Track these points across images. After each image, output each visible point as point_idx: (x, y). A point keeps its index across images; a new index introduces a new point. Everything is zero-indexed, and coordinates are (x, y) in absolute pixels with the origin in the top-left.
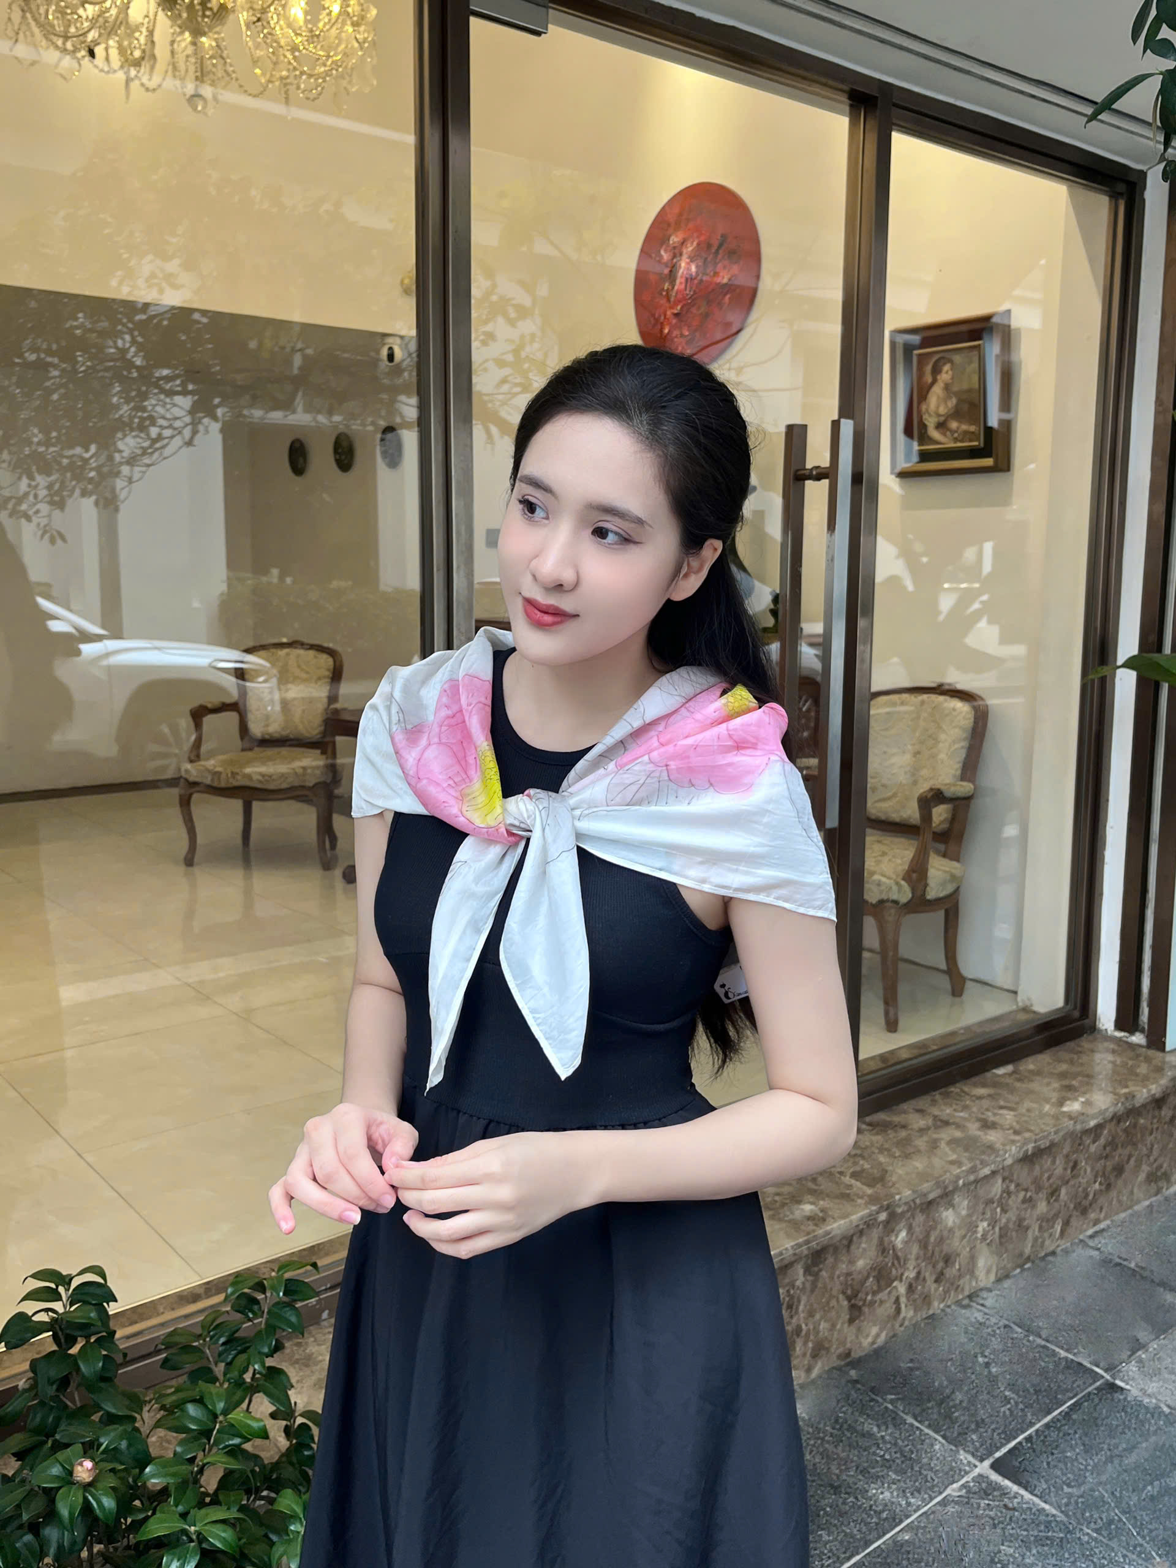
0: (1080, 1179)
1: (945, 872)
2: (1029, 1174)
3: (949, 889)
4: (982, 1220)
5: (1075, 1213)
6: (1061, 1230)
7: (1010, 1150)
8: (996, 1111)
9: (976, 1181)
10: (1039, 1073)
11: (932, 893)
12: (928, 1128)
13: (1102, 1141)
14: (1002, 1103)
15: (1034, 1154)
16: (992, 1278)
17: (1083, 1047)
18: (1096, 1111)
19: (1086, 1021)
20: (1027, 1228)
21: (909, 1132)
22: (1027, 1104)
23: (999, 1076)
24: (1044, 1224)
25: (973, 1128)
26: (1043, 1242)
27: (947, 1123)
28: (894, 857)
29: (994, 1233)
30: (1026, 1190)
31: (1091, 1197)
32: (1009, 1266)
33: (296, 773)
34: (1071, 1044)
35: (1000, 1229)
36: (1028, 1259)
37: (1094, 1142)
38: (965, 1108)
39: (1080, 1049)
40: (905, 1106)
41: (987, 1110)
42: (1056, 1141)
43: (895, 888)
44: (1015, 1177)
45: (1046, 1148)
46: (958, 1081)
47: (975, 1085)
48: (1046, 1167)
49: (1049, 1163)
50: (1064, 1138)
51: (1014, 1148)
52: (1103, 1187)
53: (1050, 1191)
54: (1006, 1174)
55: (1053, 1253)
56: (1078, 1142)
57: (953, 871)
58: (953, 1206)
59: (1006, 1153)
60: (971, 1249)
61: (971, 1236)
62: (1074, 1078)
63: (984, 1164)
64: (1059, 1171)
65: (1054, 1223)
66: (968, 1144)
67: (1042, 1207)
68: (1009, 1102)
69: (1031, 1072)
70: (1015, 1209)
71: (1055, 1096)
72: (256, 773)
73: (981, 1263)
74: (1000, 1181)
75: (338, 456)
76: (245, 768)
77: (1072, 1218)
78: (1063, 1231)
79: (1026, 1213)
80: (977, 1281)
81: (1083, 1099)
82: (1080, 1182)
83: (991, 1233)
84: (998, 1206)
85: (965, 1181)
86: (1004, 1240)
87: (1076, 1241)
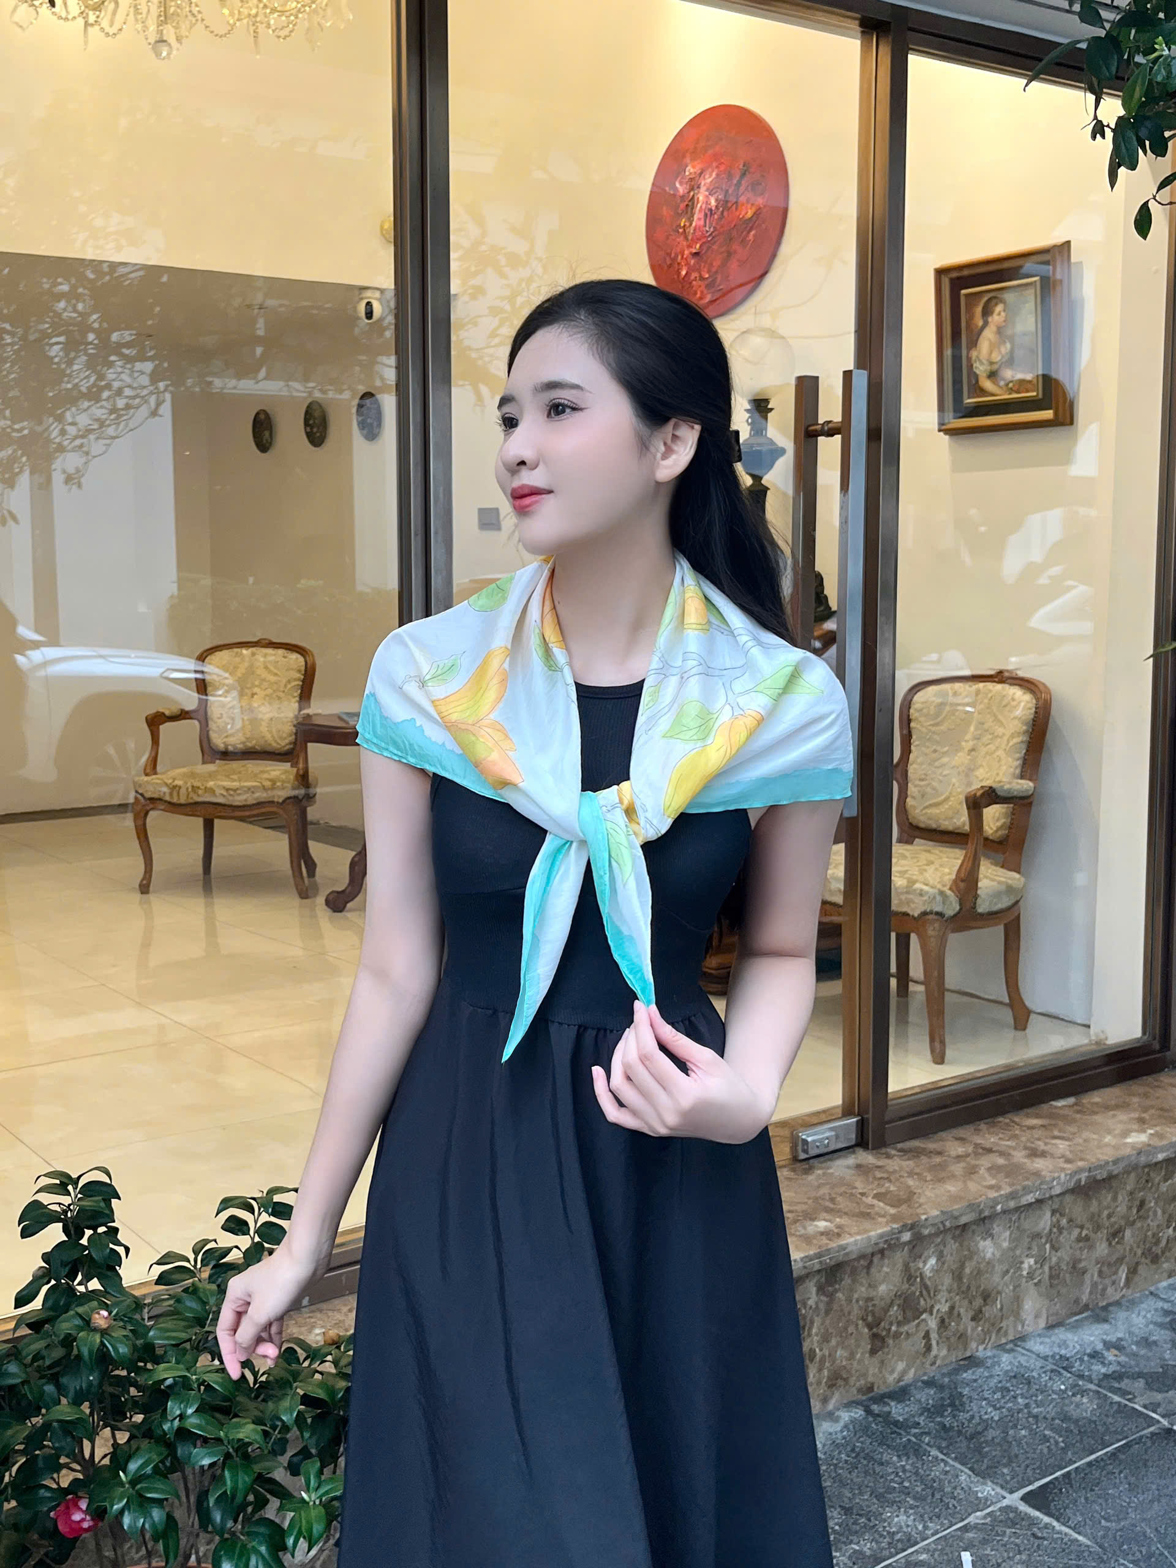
0: (1149, 1221)
1: (999, 882)
2: (1084, 1210)
3: (1004, 903)
4: (1027, 1256)
5: (1143, 1260)
7: (1059, 1177)
8: (1047, 1141)
9: (1017, 1209)
10: (1107, 1108)
11: (982, 907)
12: (968, 1155)
14: (1056, 1133)
15: (1087, 1187)
16: (1042, 1323)
17: (1161, 1081)
18: (1165, 1142)
19: (1165, 1054)
20: (1084, 1272)
21: (944, 1158)
22: (1086, 1134)
23: (1056, 1107)
24: (1105, 1269)
25: (1019, 1156)
26: (1104, 1290)
27: (990, 1151)
28: (941, 866)
29: (1043, 1273)
30: (1082, 1227)
31: (1163, 1243)
32: (1063, 1312)
33: (264, 786)
34: (1149, 1079)
35: (1051, 1268)
36: (1086, 1307)
37: (1166, 1180)
38: (1015, 1137)
39: (1156, 1083)
40: (943, 1134)
41: (1039, 1139)
42: (1115, 1172)
43: (938, 898)
44: (1067, 1211)
45: (1103, 1179)
46: (1008, 1112)
47: (1028, 1116)
48: (1105, 1204)
49: (1109, 1198)
50: (1126, 1172)
51: (1063, 1175)
53: (1111, 1230)
54: (1055, 1206)
55: (1117, 1303)
56: (1145, 1177)
57: (1010, 882)
58: (992, 1236)
59: (1054, 1179)
60: (1015, 1287)
61: (1014, 1273)
62: (1147, 1112)
63: (1027, 1190)
64: (1122, 1209)
65: (1118, 1270)
66: (1011, 1171)
67: (1102, 1249)
68: (1065, 1132)
69: (1097, 1104)
70: (1068, 1248)
71: (1119, 1128)
72: (219, 786)
73: (1028, 1305)
74: (1048, 1214)
75: (308, 429)
76: (207, 781)
77: (1140, 1267)
78: (1127, 1279)
79: (1082, 1255)
80: (1023, 1326)
81: (1152, 1132)
82: (1149, 1225)
83: (1039, 1272)
84: (1046, 1243)
85: (1005, 1208)
86: (1056, 1282)
87: (1147, 1293)
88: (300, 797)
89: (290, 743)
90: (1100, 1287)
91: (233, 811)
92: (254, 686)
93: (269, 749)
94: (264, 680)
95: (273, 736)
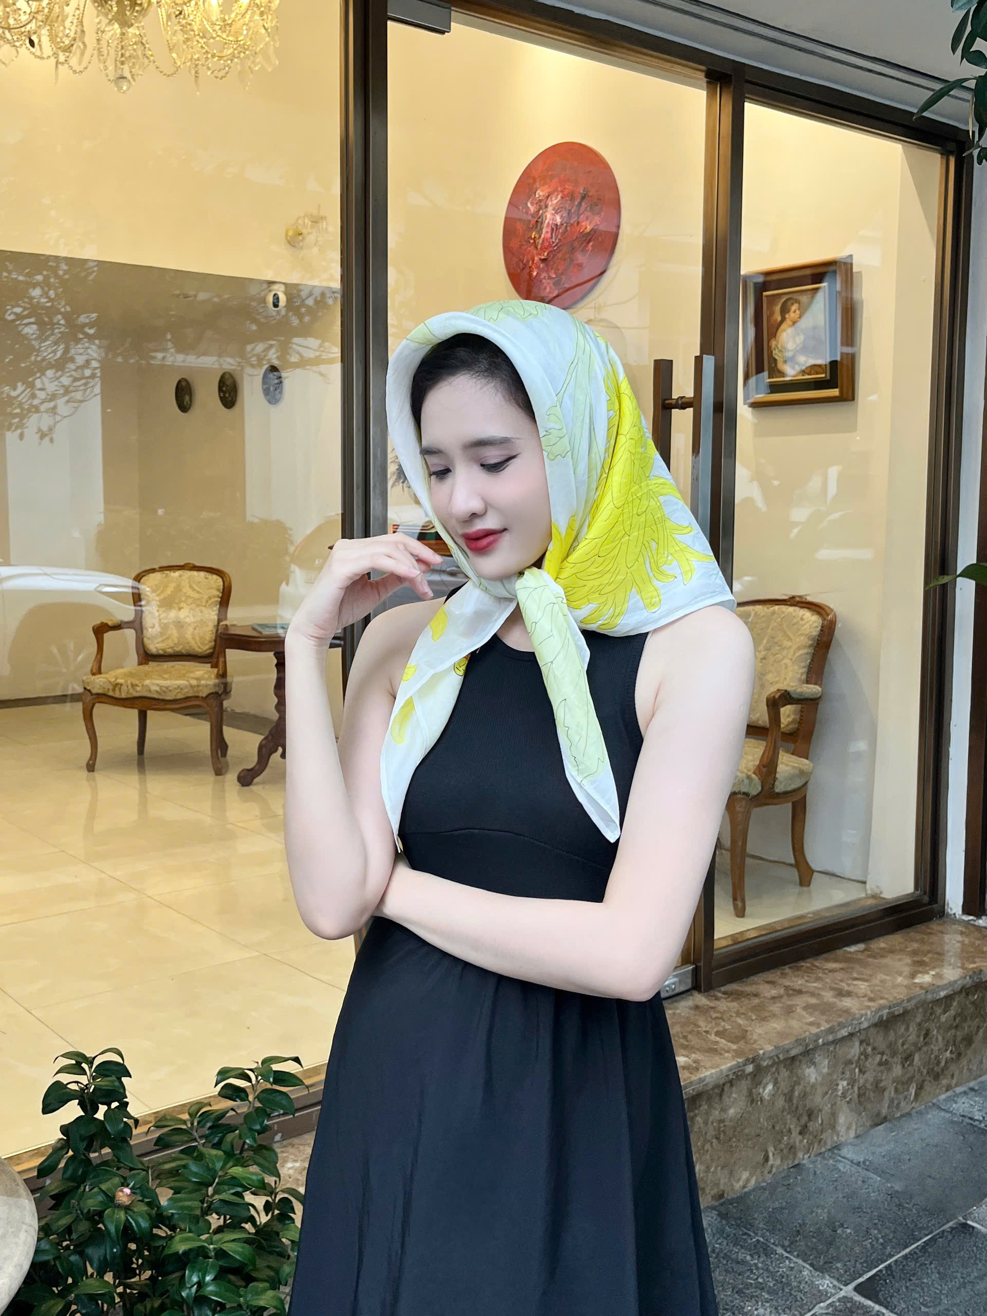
0: (932, 1047)
1: (793, 767)
2: (884, 1038)
3: (798, 783)
4: (841, 1079)
5: (928, 1078)
6: (915, 1093)
7: (866, 1014)
8: (850, 982)
9: (835, 1042)
10: (892, 951)
11: (780, 788)
12: (781, 996)
13: (952, 1012)
14: (855, 975)
15: (888, 1021)
16: (852, 1134)
17: (932, 929)
18: (945, 982)
19: (935, 906)
20: (884, 1090)
21: (762, 999)
22: (881, 976)
23: (851, 953)
24: (899, 1086)
25: (829, 996)
26: (898, 1104)
27: (800, 992)
29: (854, 1092)
30: (883, 1054)
31: (943, 1064)
32: (868, 1124)
33: (190, 684)
34: (922, 927)
35: (859, 1088)
37: (945, 1012)
38: (819, 979)
39: (929, 931)
41: (842, 981)
42: (909, 1008)
43: (746, 781)
44: (871, 1041)
45: (899, 1015)
46: (810, 957)
47: (827, 960)
48: (900, 1034)
49: (903, 1030)
50: (916, 1008)
51: (869, 1013)
52: (954, 1056)
53: (905, 1055)
54: (862, 1037)
55: (908, 1115)
56: (930, 1011)
57: (802, 767)
58: (814, 1064)
59: (862, 1016)
60: (832, 1105)
61: (831, 1094)
62: (925, 956)
63: (841, 1026)
64: (912, 1038)
65: (909, 1087)
66: (824, 1009)
67: (897, 1070)
68: (862, 974)
69: (882, 949)
70: (872, 1071)
71: (907, 970)
72: (152, 684)
73: (842, 1120)
74: (857, 1044)
75: (222, 395)
76: (144, 680)
77: (926, 1083)
78: (916, 1095)
79: (882, 1075)
80: (838, 1136)
81: (933, 973)
82: (932, 1050)
83: (850, 1092)
84: (856, 1067)
85: (825, 1041)
86: (862, 1100)
87: (930, 1104)
88: (220, 693)
89: (210, 648)
90: (896, 1102)
91: (165, 704)
92: (181, 601)
93: (192, 653)
94: (189, 597)
95: (196, 643)
